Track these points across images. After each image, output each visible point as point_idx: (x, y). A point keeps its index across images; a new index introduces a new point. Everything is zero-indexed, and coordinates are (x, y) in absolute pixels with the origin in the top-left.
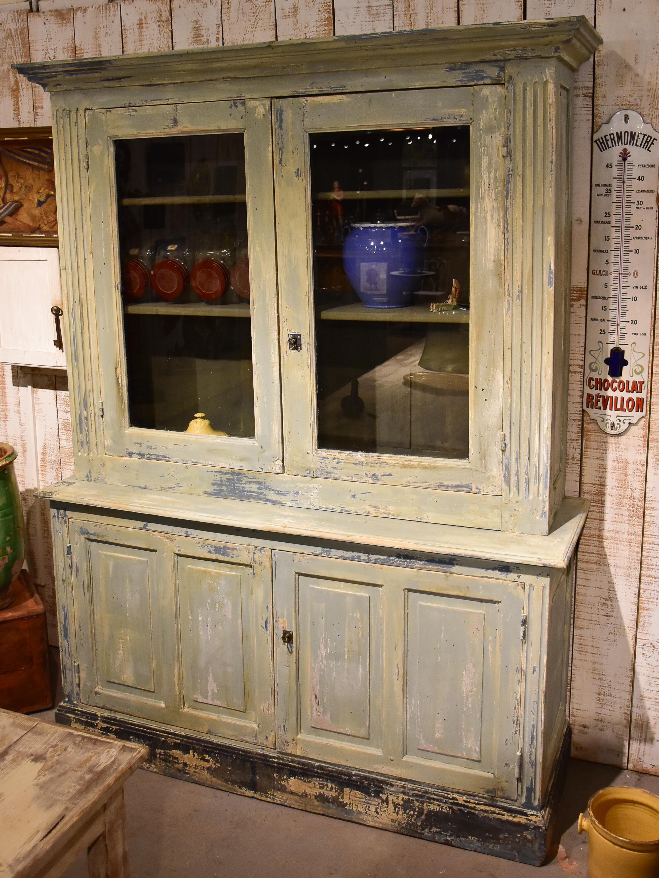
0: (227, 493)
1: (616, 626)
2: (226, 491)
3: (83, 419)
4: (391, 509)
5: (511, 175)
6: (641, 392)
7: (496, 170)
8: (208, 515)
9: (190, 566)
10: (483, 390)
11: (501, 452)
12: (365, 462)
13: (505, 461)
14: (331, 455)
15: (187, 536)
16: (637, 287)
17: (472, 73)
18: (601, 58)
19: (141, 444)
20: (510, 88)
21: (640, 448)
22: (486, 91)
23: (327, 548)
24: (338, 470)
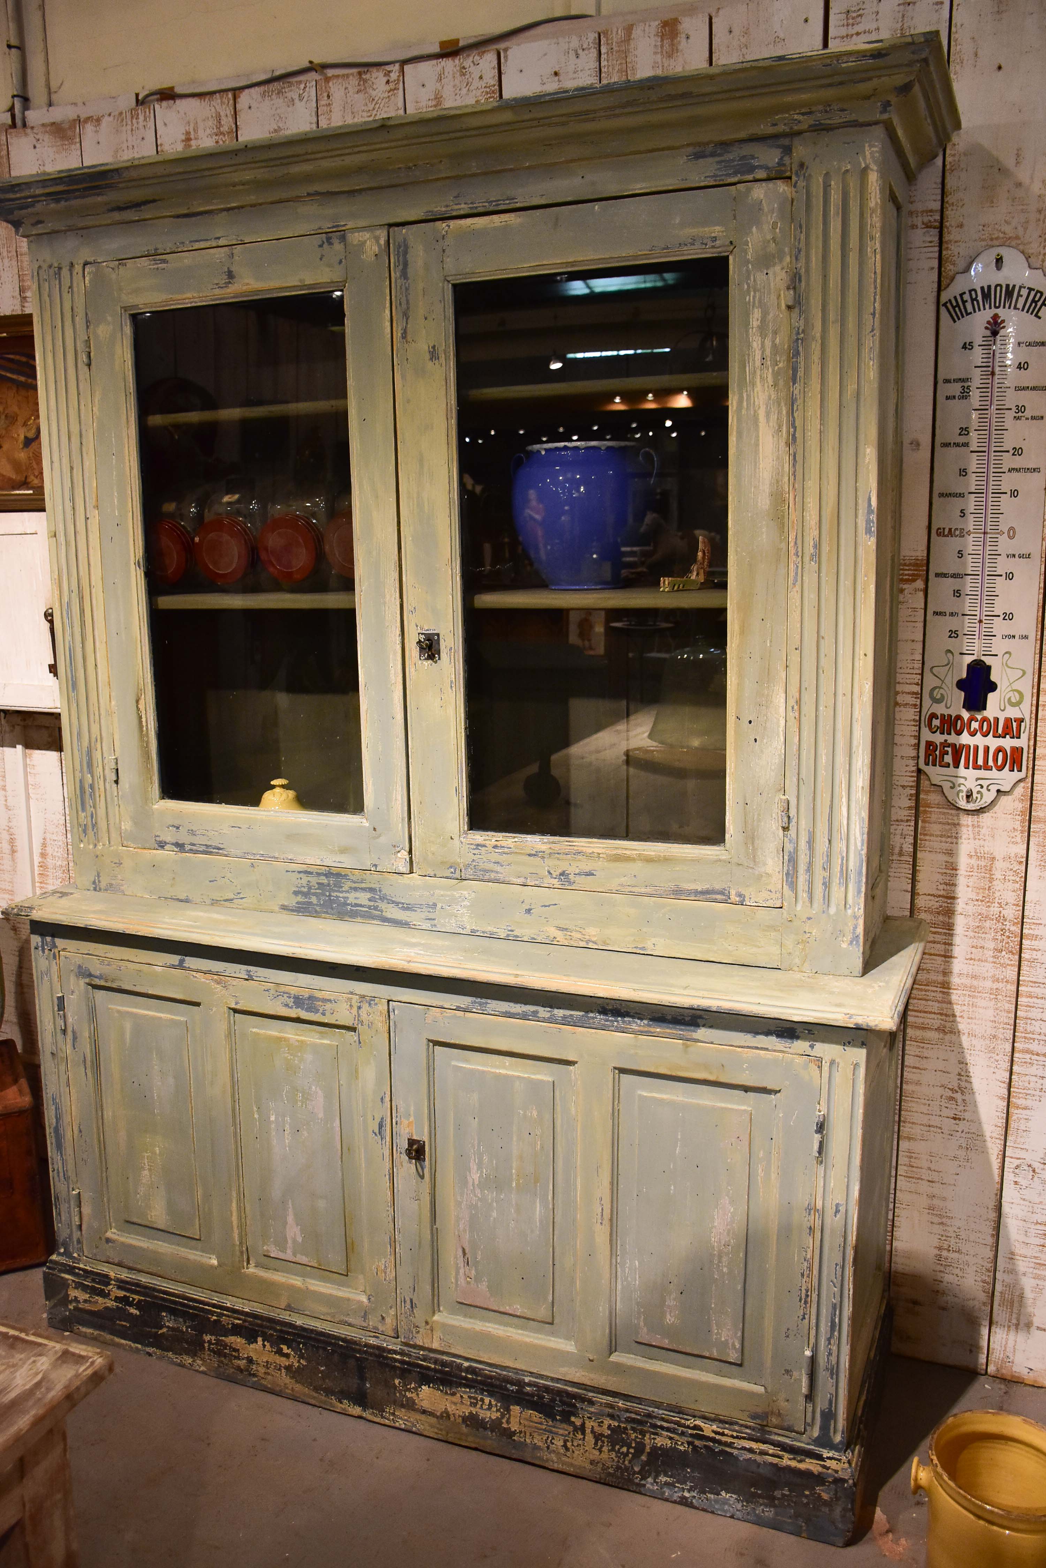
0: (318, 909)
1: (970, 1136)
2: (317, 905)
3: (87, 786)
4: (592, 932)
5: (802, 339)
6: (1019, 738)
7: (775, 333)
8: (283, 942)
9: (254, 1030)
10: (750, 722)
11: (781, 831)
12: (548, 851)
13: (789, 847)
14: (490, 840)
15: (250, 978)
16: (1014, 556)
17: (733, 161)
18: (956, 159)
19: (178, 828)
20: (801, 184)
21: (1016, 834)
22: (759, 192)
23: (481, 998)
24: (502, 866)
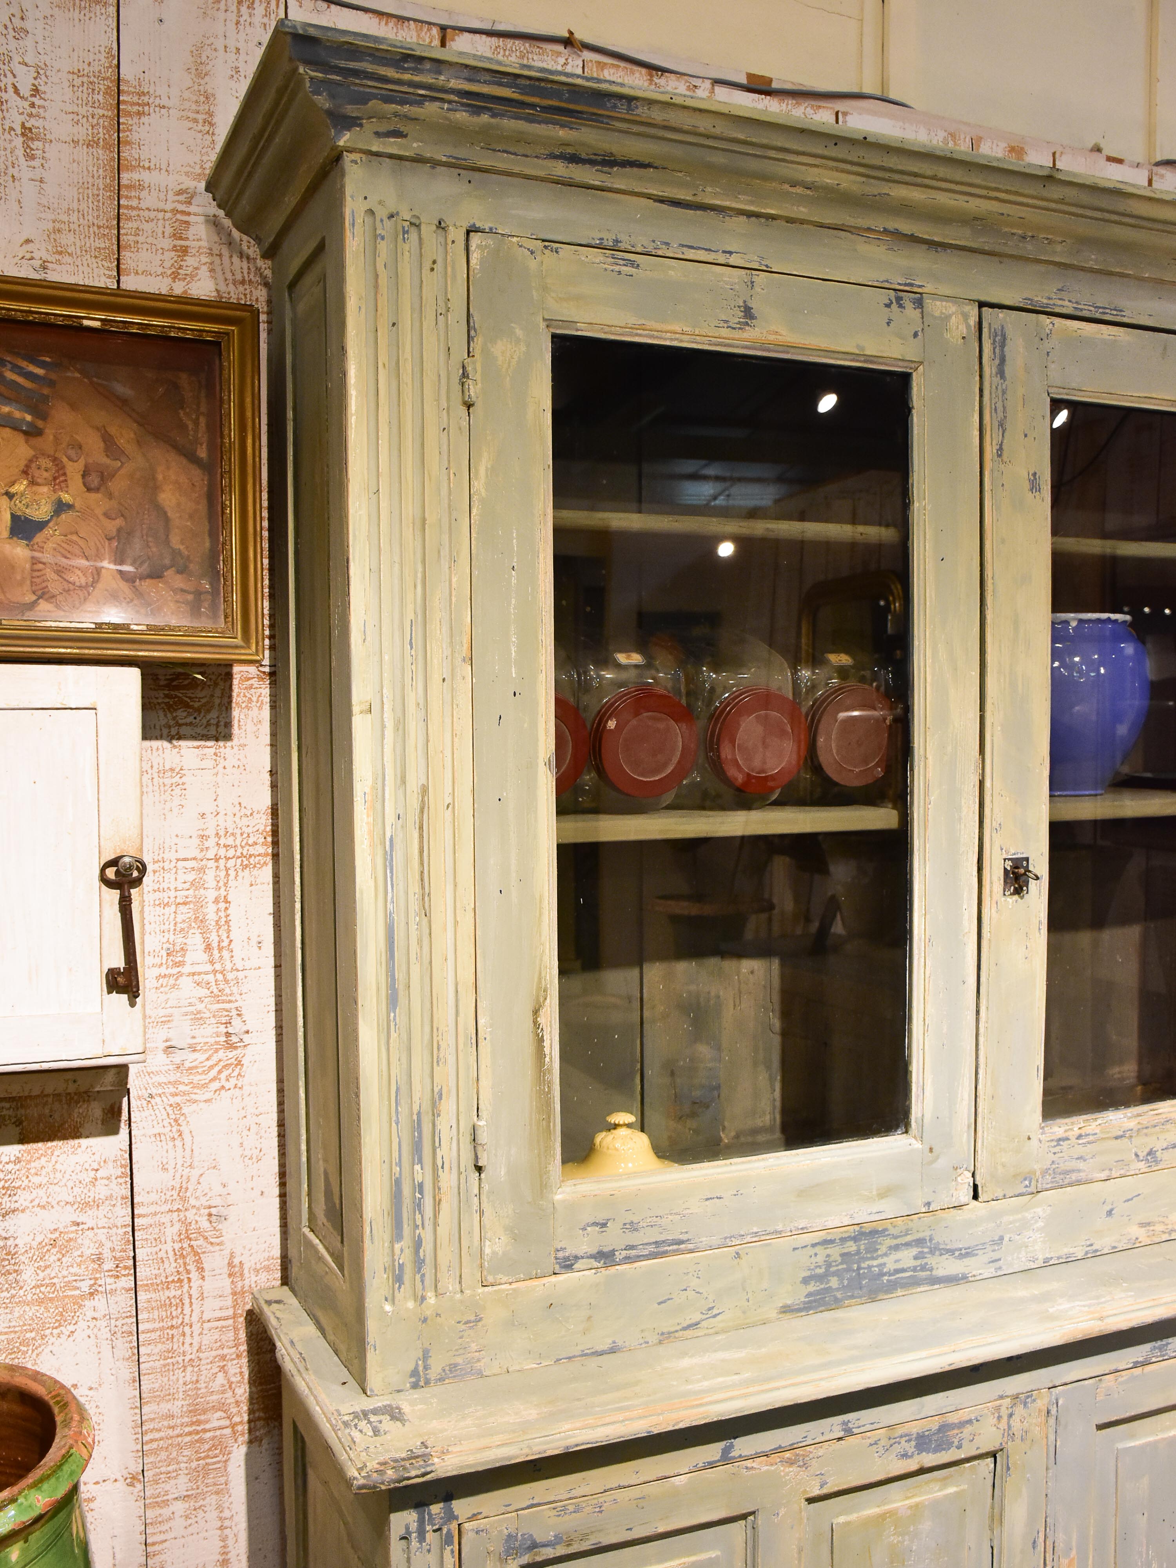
0: (839, 1295)
4: (1174, 1218)
12: (1135, 1130)
14: (1072, 1129)
15: (849, 1432)
19: (604, 1225)
23: (1161, 1339)
24: (1085, 1160)
